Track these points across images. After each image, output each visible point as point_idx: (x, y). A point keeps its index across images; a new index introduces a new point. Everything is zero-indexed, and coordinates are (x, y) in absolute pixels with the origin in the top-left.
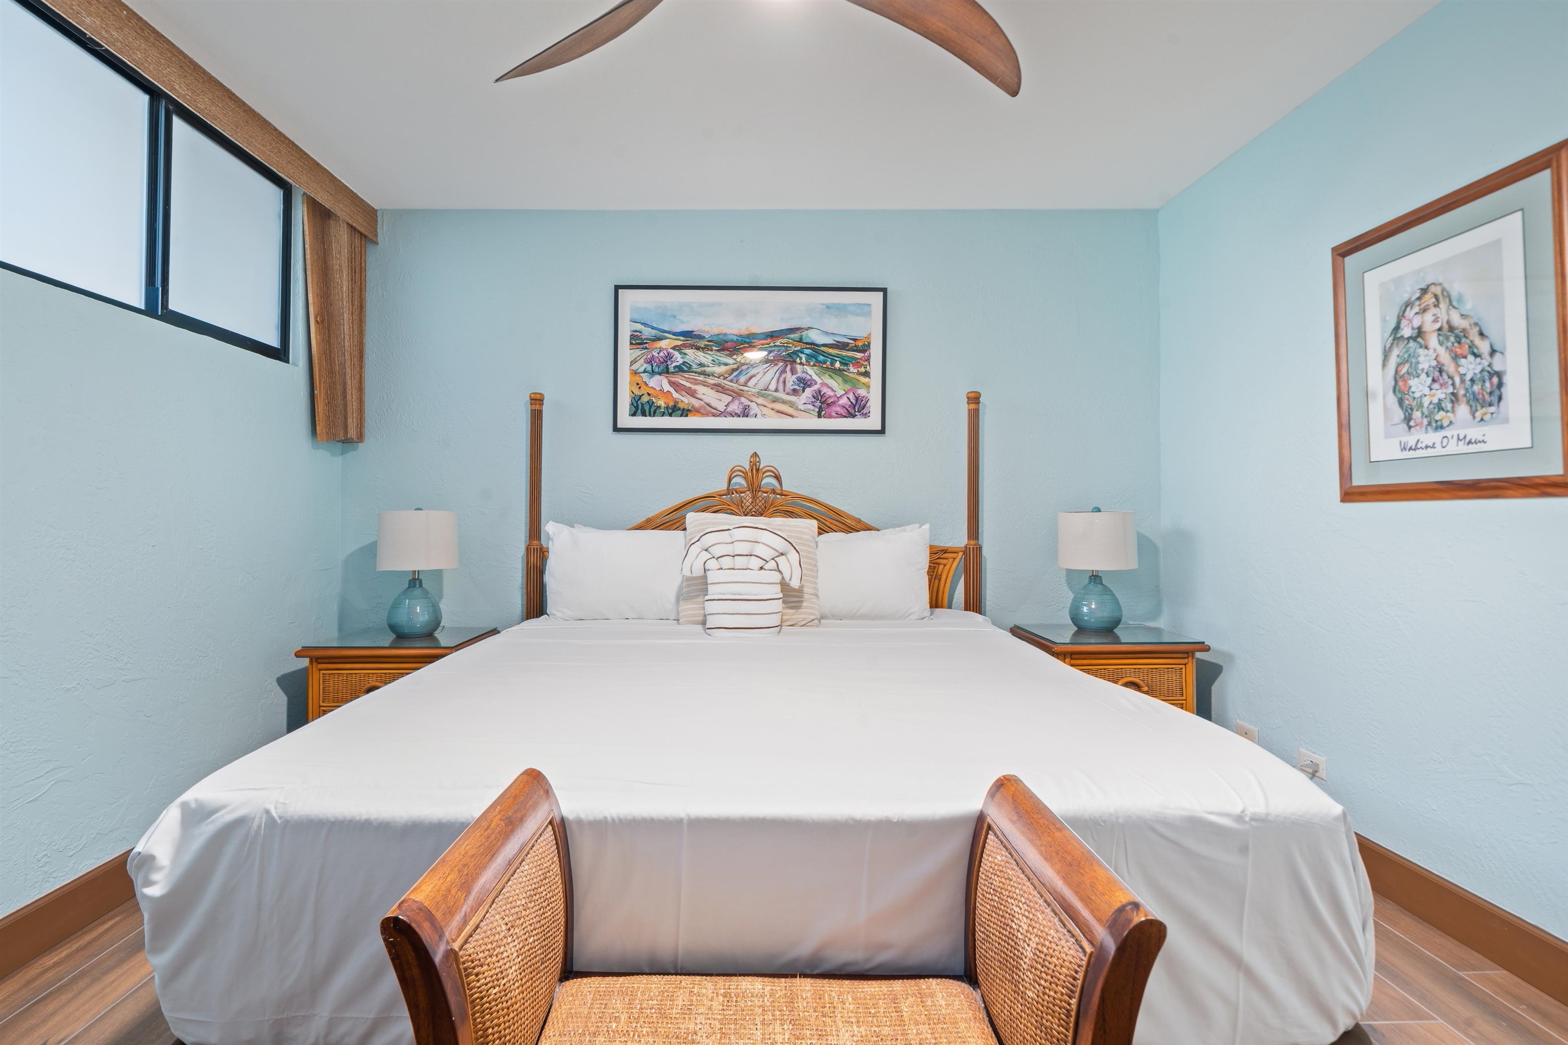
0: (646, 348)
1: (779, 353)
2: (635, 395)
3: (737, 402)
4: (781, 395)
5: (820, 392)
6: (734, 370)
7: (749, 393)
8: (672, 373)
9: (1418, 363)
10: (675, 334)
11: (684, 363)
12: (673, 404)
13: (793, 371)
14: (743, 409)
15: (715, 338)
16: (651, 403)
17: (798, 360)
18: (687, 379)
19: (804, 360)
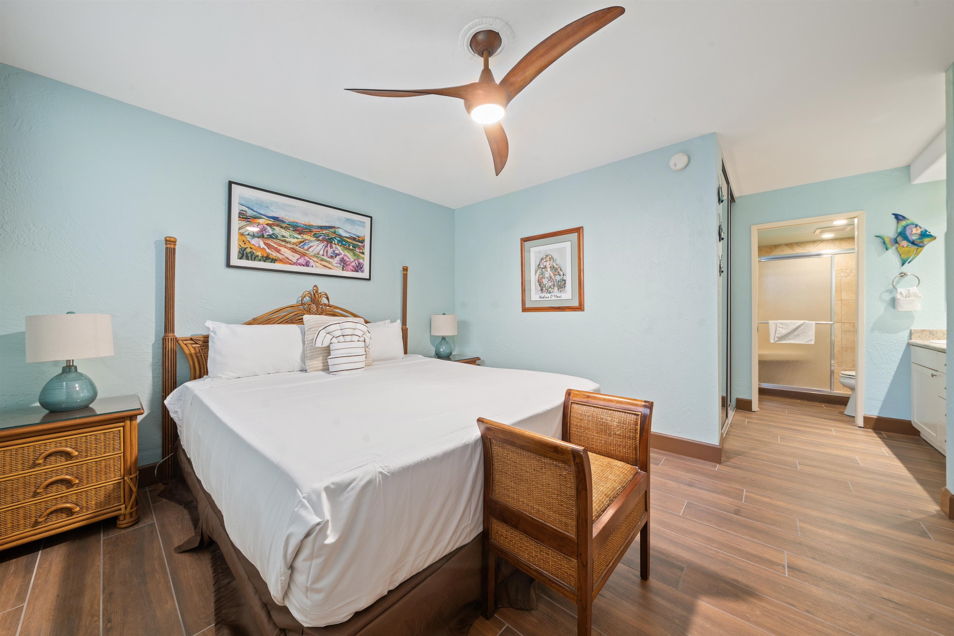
0: (249, 221)
1: (325, 237)
2: (242, 247)
3: (303, 259)
4: (325, 258)
5: (343, 258)
6: (302, 242)
7: (309, 255)
8: (266, 238)
9: (545, 275)
10: (268, 217)
11: (273, 234)
12: (267, 255)
13: (331, 247)
14: (306, 262)
15: (291, 224)
16: (252, 254)
17: (333, 242)
18: (275, 243)
19: (336, 242)
